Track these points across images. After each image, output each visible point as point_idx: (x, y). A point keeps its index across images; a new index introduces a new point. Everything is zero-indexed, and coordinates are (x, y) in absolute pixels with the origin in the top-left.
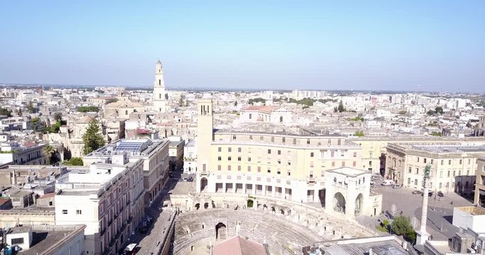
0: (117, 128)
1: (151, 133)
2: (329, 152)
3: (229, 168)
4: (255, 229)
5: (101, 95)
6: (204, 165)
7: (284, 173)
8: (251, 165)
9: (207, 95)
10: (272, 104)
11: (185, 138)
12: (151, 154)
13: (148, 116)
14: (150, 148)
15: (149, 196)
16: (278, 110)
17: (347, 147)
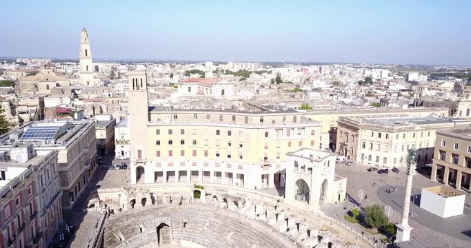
0: (36, 106)
1: (74, 112)
2: (285, 131)
3: (171, 153)
4: (205, 228)
5: (22, 68)
6: (140, 152)
7: (235, 156)
8: (196, 149)
9: (140, 67)
10: (212, 77)
11: (117, 116)
12: (69, 142)
13: (73, 91)
14: (70, 133)
15: (68, 194)
16: (220, 83)
17: (304, 125)
